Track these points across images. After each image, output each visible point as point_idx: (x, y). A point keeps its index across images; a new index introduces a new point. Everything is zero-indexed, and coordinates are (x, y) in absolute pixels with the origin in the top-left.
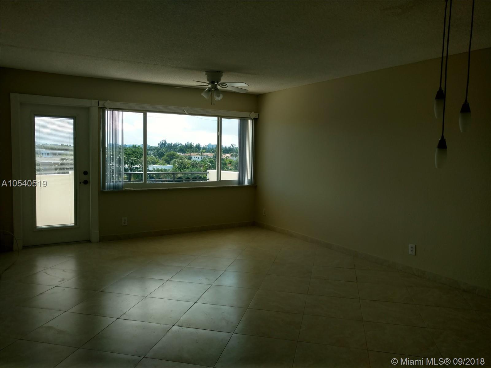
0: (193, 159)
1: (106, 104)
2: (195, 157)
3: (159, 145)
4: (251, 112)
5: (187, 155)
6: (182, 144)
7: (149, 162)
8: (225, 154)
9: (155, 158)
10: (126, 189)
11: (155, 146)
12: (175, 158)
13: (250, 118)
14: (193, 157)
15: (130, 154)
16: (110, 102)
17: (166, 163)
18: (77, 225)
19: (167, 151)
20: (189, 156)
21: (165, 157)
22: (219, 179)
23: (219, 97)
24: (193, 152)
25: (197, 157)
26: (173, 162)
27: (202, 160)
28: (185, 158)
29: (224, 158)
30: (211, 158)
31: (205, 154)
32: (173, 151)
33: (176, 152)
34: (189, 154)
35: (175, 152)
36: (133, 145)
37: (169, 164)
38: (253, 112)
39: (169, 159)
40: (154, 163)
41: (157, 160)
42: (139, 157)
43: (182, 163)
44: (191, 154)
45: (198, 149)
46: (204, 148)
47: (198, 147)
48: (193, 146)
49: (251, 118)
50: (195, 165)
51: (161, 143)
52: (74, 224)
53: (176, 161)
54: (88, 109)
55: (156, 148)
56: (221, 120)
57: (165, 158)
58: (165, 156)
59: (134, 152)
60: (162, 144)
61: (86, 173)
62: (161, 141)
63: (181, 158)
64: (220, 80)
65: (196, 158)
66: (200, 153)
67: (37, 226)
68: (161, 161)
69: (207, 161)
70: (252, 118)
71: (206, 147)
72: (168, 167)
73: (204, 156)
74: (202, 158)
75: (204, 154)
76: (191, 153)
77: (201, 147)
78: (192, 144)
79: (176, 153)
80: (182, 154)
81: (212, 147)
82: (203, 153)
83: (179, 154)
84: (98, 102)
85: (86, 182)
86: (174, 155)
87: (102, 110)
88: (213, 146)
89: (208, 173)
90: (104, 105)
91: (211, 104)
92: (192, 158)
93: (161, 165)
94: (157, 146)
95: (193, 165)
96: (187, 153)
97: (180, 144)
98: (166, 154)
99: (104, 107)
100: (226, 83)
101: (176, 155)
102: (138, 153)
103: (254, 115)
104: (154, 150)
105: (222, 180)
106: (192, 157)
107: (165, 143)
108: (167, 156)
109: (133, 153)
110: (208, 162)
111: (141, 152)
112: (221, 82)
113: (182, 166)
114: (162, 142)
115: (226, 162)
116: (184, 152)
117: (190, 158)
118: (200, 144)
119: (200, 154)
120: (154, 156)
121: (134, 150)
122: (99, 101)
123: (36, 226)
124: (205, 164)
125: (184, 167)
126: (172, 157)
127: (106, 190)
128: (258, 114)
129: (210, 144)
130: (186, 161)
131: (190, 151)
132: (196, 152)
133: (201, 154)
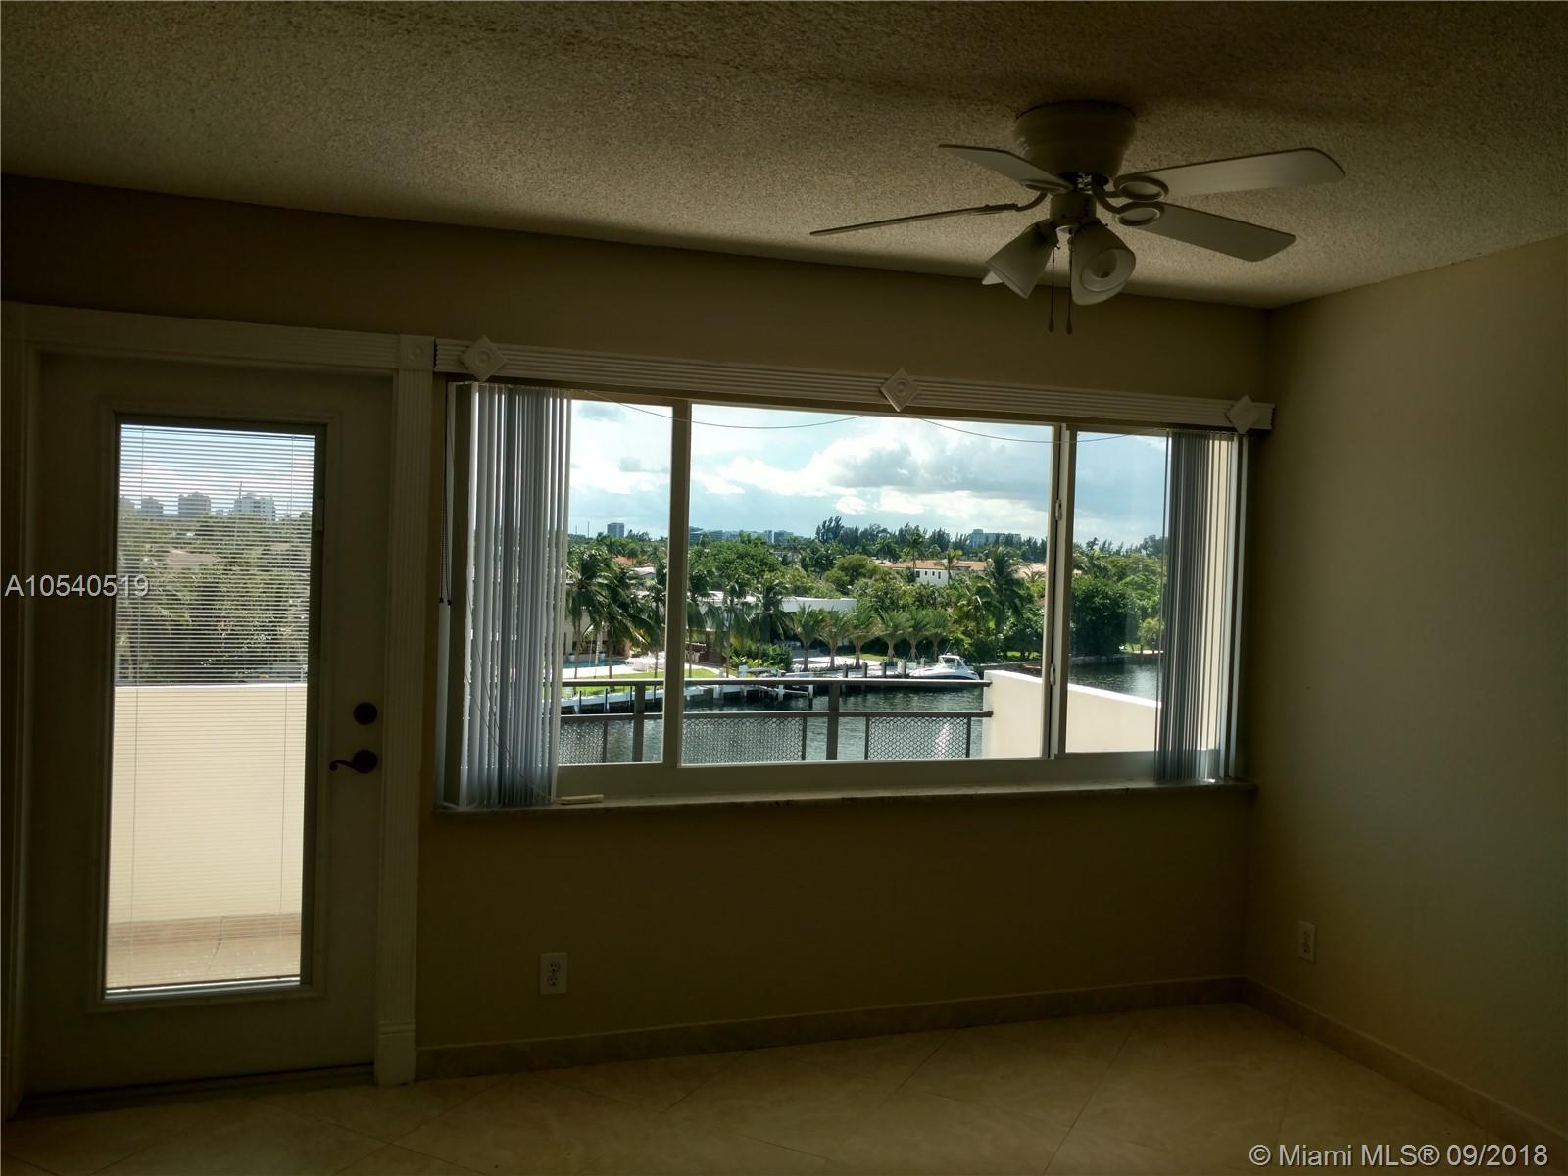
0: (922, 579)
1: (475, 362)
2: (930, 572)
3: (818, 534)
4: (1234, 397)
5: (902, 566)
6: (889, 531)
7: (786, 588)
8: (1027, 566)
9: (803, 573)
10: (570, 802)
11: (806, 536)
12: (865, 576)
13: (1227, 431)
14: (922, 572)
15: (731, 562)
16: (494, 346)
17: (837, 590)
18: (310, 983)
19: (841, 553)
20: (909, 569)
21: (835, 572)
22: (1055, 750)
23: (1106, 275)
24: (922, 556)
25: (936, 572)
26: (859, 588)
27: (951, 583)
28: (896, 575)
29: (1023, 579)
30: (979, 577)
31: (963, 563)
32: (861, 553)
33: (870, 556)
34: (910, 564)
35: (866, 557)
36: (741, 534)
37: (846, 593)
38: (1246, 399)
39: (848, 578)
40: (800, 591)
41: (809, 583)
42: (756, 571)
43: (886, 593)
44: (915, 564)
45: (939, 545)
46: (959, 545)
47: (940, 539)
48: (923, 537)
49: (1232, 430)
50: (925, 599)
51: (824, 527)
52: (301, 975)
53: (867, 584)
54: (384, 382)
55: (809, 543)
56: (1073, 438)
57: (836, 575)
58: (836, 569)
59: (741, 556)
60: (828, 530)
61: (366, 714)
62: (825, 523)
63: (885, 576)
64: (1113, 160)
65: (932, 574)
66: (945, 561)
67: (109, 985)
68: (822, 585)
69: (968, 587)
70: (1242, 430)
71: (966, 540)
72: (843, 605)
73: (959, 569)
74: (950, 577)
75: (959, 565)
76: (917, 561)
77: (949, 542)
78: (921, 530)
79: (869, 559)
80: (888, 563)
81: (983, 541)
82: (955, 561)
83: (877, 562)
84: (436, 346)
85: (366, 762)
86: (863, 566)
87: (459, 388)
88: (987, 538)
89: (988, 685)
90: (461, 363)
91: (1051, 328)
92: (919, 577)
93: (824, 597)
94: (813, 535)
95: (921, 601)
96: (904, 561)
97: (885, 531)
98: (839, 561)
99: (465, 372)
100: (1157, 175)
101: (870, 567)
102: (752, 558)
103: (1250, 413)
104: (804, 549)
105: (1069, 749)
106: (918, 573)
107: (838, 526)
108: (842, 569)
109: (738, 557)
110: (969, 590)
111: (762, 556)
112: (1126, 168)
113: (886, 602)
114: (827, 523)
115: (1031, 592)
116: (895, 557)
117: (913, 574)
118: (946, 532)
119: (946, 564)
120: (805, 567)
121: (741, 547)
122: (438, 341)
123: (104, 988)
124: (960, 597)
125: (894, 605)
126: (855, 572)
127: (463, 807)
128: (1273, 406)
129: (977, 533)
130: (901, 585)
131: (913, 555)
132: (933, 555)
133: (950, 561)
